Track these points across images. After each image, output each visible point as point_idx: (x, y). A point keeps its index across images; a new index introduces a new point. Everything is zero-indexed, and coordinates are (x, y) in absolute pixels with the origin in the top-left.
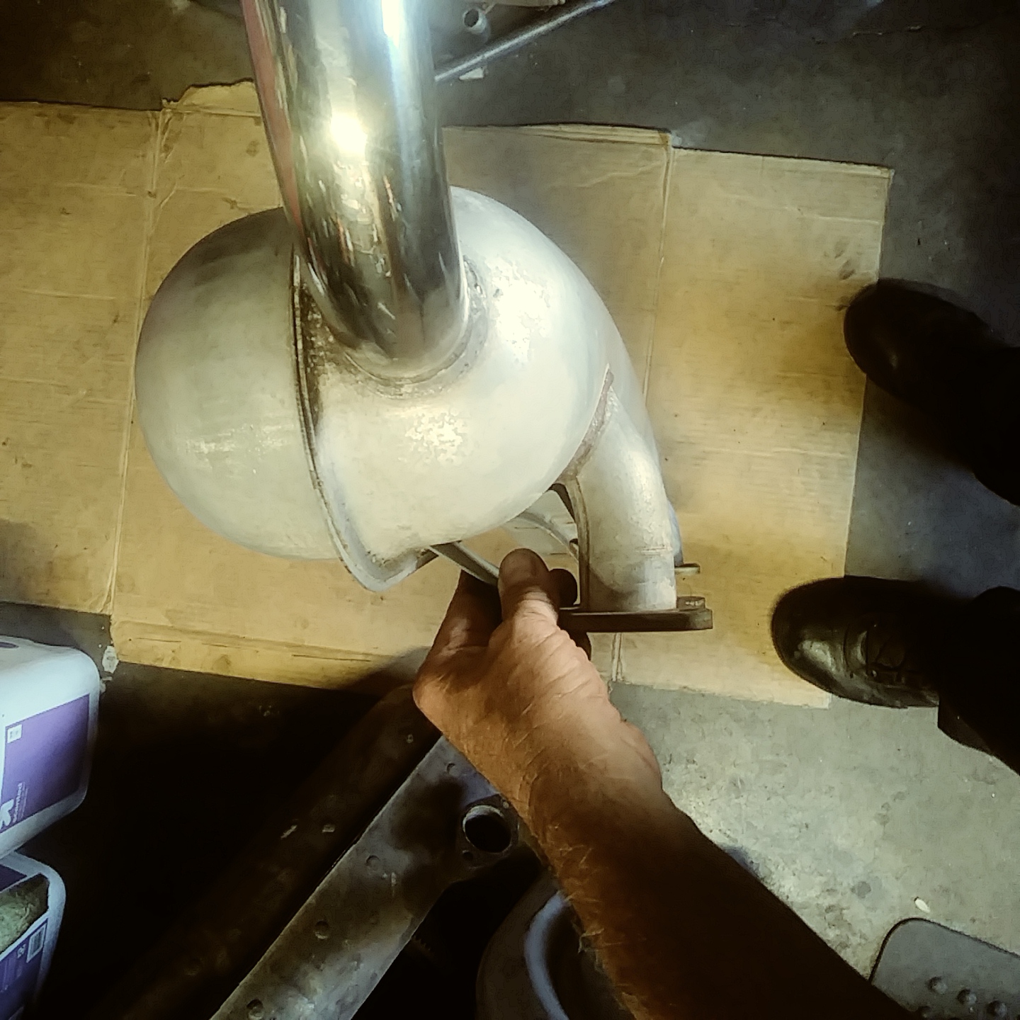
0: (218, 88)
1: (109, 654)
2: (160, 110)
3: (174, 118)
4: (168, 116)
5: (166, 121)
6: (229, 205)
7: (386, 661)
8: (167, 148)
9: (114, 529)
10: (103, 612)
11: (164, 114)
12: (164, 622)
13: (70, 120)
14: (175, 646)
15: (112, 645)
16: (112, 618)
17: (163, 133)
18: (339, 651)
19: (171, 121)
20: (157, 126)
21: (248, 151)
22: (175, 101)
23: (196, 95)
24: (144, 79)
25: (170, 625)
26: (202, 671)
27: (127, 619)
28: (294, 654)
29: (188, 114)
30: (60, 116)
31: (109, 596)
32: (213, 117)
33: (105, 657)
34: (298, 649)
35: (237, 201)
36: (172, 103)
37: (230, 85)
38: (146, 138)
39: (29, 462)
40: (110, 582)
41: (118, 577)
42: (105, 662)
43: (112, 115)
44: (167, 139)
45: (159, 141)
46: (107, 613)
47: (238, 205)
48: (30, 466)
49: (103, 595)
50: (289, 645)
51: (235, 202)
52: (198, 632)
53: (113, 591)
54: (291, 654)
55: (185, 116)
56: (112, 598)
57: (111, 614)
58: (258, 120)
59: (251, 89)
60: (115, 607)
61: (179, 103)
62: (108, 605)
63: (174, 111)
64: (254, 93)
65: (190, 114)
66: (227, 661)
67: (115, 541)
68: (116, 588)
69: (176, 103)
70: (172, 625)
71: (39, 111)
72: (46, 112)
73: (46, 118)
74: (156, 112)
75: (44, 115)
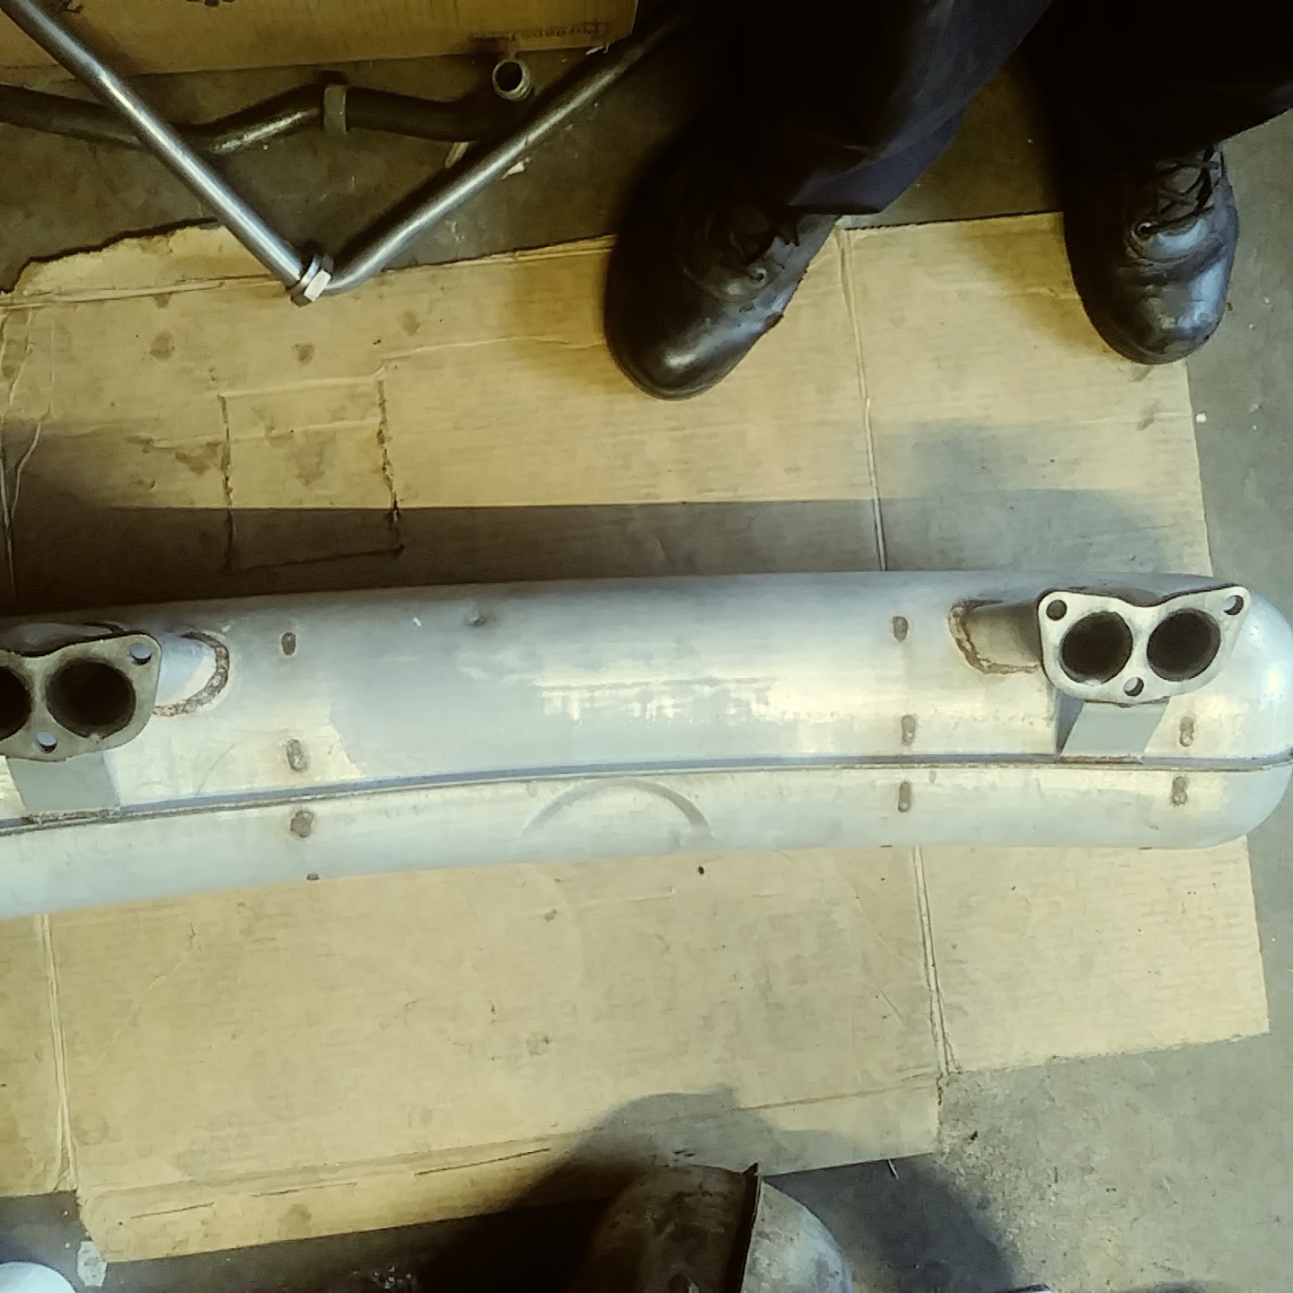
0: (80, 258)
1: (87, 1256)
3: (10, 319)
6: (140, 448)
7: (575, 1143)
8: (9, 372)
9: (49, 1039)
10: (61, 1188)
12: (174, 1176)
14: (205, 1213)
15: (90, 1239)
16: (78, 1193)
18: (494, 1145)
19: (6, 326)
21: (154, 353)
22: (7, 291)
23: (41, 277)
25: (186, 1179)
26: (263, 1241)
27: (103, 1189)
28: (419, 1171)
29: (33, 308)
31: (65, 1158)
32: (81, 307)
33: (81, 1264)
34: (422, 1162)
35: (154, 437)
37: (98, 248)
40: (61, 1132)
41: (75, 1121)
42: (83, 1272)
44: (6, 357)
46: (68, 1188)
47: (156, 445)
49: (54, 1159)
50: (406, 1159)
51: (148, 442)
52: (240, 1180)
53: (69, 1146)
54: (413, 1173)
55: (31, 313)
56: (71, 1160)
57: (75, 1188)
58: (162, 299)
59: (138, 251)
60: (80, 1173)
61: (15, 292)
62: (65, 1174)
63: (10, 308)
64: (145, 256)
65: (39, 308)
66: (302, 1214)
67: (55, 1059)
68: (74, 1139)
69: (9, 295)
70: (191, 1178)
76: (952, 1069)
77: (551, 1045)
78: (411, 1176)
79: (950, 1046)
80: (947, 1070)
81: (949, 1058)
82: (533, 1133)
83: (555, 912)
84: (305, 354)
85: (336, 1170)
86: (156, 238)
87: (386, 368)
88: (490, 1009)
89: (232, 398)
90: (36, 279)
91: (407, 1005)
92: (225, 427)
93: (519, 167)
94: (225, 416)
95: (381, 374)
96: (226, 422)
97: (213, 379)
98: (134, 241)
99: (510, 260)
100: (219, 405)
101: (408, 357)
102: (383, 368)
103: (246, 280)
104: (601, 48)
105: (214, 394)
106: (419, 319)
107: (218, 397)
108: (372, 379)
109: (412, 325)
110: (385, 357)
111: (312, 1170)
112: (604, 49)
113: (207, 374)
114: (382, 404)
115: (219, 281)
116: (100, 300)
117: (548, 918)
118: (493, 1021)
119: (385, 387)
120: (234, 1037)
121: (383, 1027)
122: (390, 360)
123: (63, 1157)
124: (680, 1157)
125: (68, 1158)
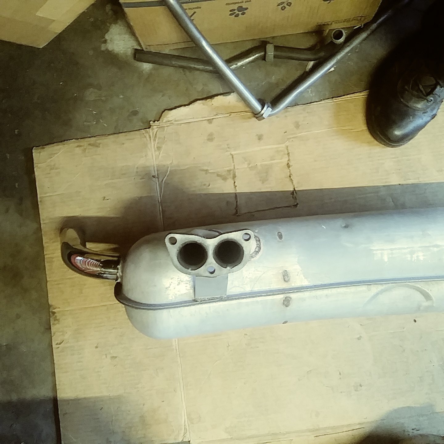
0: (182, 108)
2: (149, 128)
3: (159, 130)
4: (155, 130)
5: (155, 133)
6: (204, 172)
7: (374, 425)
8: (159, 148)
9: (179, 384)
10: (184, 440)
11: (153, 129)
12: (225, 436)
13: (97, 146)
16: (191, 442)
17: (155, 140)
18: (343, 426)
19: (157, 132)
20: (150, 137)
21: (208, 140)
23: (169, 116)
24: (135, 113)
25: (230, 437)
27: (200, 441)
28: (315, 435)
29: (167, 126)
30: (89, 144)
31: (185, 429)
32: (183, 125)
34: (317, 432)
35: (209, 169)
36: (156, 122)
37: (189, 105)
38: (145, 146)
39: (115, 355)
40: (184, 419)
43: (122, 137)
44: (158, 143)
45: (152, 145)
46: (187, 440)
47: (210, 171)
48: (116, 357)
49: (181, 429)
51: (207, 170)
52: (249, 437)
53: (187, 424)
54: (313, 436)
55: (166, 128)
56: (188, 430)
57: (189, 440)
58: (210, 121)
59: (202, 105)
60: (191, 434)
61: (160, 121)
62: (186, 435)
63: (158, 126)
64: (204, 107)
65: (169, 126)
67: (181, 392)
68: (189, 422)
69: (159, 122)
71: (76, 144)
72: (81, 144)
73: (82, 147)
74: (148, 129)
75: (81, 146)
77: (363, 387)
78: (312, 437)
82: (358, 421)
83: (361, 337)
84: (260, 138)
85: (284, 434)
86: (208, 100)
88: (339, 373)
89: (235, 154)
90: (167, 116)
91: (308, 372)
92: (233, 164)
93: (332, 69)
94: (233, 160)
95: (287, 143)
96: (233, 162)
97: (228, 148)
98: (201, 101)
99: (331, 101)
100: (231, 157)
101: (297, 137)
102: (288, 141)
103: (239, 113)
104: (360, 26)
105: (229, 153)
106: (300, 124)
107: (230, 153)
108: (284, 145)
109: (297, 126)
110: (289, 137)
111: (276, 434)
112: (362, 26)
113: (226, 146)
114: (288, 154)
115: (230, 114)
116: (189, 122)
117: (359, 339)
118: (340, 378)
119: (289, 148)
120: (245, 384)
121: (299, 380)
122: (290, 138)
123: (185, 428)
124: (414, 431)
125: (187, 429)
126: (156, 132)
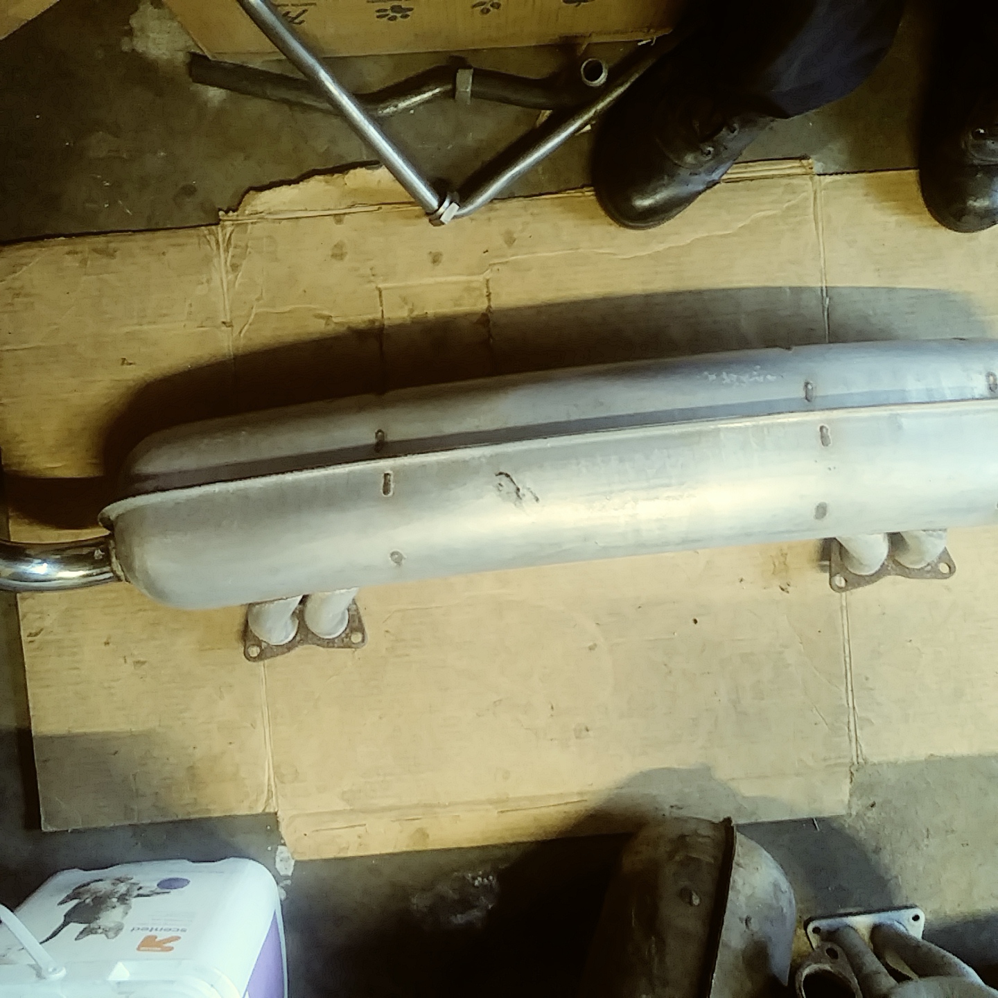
0: (284, 189)
1: (282, 855)
2: (217, 224)
3: (236, 230)
4: (229, 230)
5: (228, 235)
6: (323, 321)
7: (604, 797)
8: (235, 267)
9: (260, 714)
10: (267, 811)
11: (224, 228)
12: (341, 805)
13: (111, 255)
14: (360, 830)
15: (284, 844)
16: (279, 814)
17: (227, 250)
18: (550, 796)
19: (233, 235)
20: (217, 243)
21: (334, 256)
22: (234, 211)
23: (258, 202)
24: (189, 191)
25: (348, 808)
26: (397, 850)
27: (295, 813)
28: (500, 810)
29: (252, 223)
30: (95, 250)
31: (270, 791)
32: (284, 222)
33: (278, 860)
34: (502, 804)
35: (332, 315)
36: (231, 213)
37: (297, 182)
38: (207, 260)
39: (142, 659)
40: (266, 775)
41: (276, 768)
42: (279, 866)
43: (160, 240)
44: (233, 256)
45: (222, 260)
46: (272, 811)
47: (334, 320)
48: (144, 663)
49: (263, 792)
50: (491, 802)
51: (328, 318)
52: (384, 810)
53: (273, 783)
54: (497, 811)
55: (250, 227)
56: (274, 793)
57: (276, 810)
58: (339, 218)
59: (323, 183)
60: (279, 801)
61: (239, 212)
62: (270, 801)
63: (236, 222)
64: (328, 188)
65: (255, 223)
66: (423, 834)
67: (264, 727)
68: (276, 780)
69: (236, 213)
70: (352, 808)
71: (67, 248)
72: (79, 248)
73: (80, 255)
74: (213, 227)
75: (77, 253)
76: (861, 760)
77: (590, 733)
78: (495, 813)
79: (860, 746)
80: (857, 760)
81: (859, 752)
82: (577, 789)
83: (595, 645)
84: (436, 259)
85: (445, 806)
86: (336, 175)
87: (492, 270)
88: (550, 707)
89: (386, 289)
90: (253, 203)
91: (495, 702)
92: (381, 308)
93: (588, 128)
94: (381, 302)
95: (488, 275)
96: (381, 306)
97: (373, 275)
98: (321, 177)
99: (580, 194)
100: (377, 293)
101: (507, 262)
102: (489, 271)
103: (397, 206)
104: (650, 40)
105: (374, 285)
106: (515, 236)
107: (377, 287)
108: (481, 278)
109: (510, 240)
110: (491, 262)
111: (431, 806)
112: (652, 42)
113: (369, 272)
114: (488, 296)
115: (378, 206)
116: (297, 218)
117: (591, 648)
118: (552, 716)
119: (491, 284)
120: (380, 718)
121: (479, 716)
122: (494, 264)
123: (268, 790)
124: (674, 810)
125: (272, 792)
126: (230, 235)
